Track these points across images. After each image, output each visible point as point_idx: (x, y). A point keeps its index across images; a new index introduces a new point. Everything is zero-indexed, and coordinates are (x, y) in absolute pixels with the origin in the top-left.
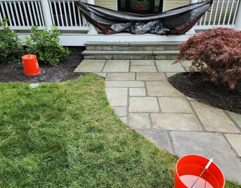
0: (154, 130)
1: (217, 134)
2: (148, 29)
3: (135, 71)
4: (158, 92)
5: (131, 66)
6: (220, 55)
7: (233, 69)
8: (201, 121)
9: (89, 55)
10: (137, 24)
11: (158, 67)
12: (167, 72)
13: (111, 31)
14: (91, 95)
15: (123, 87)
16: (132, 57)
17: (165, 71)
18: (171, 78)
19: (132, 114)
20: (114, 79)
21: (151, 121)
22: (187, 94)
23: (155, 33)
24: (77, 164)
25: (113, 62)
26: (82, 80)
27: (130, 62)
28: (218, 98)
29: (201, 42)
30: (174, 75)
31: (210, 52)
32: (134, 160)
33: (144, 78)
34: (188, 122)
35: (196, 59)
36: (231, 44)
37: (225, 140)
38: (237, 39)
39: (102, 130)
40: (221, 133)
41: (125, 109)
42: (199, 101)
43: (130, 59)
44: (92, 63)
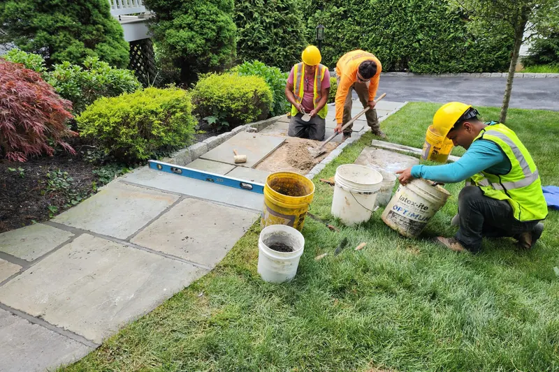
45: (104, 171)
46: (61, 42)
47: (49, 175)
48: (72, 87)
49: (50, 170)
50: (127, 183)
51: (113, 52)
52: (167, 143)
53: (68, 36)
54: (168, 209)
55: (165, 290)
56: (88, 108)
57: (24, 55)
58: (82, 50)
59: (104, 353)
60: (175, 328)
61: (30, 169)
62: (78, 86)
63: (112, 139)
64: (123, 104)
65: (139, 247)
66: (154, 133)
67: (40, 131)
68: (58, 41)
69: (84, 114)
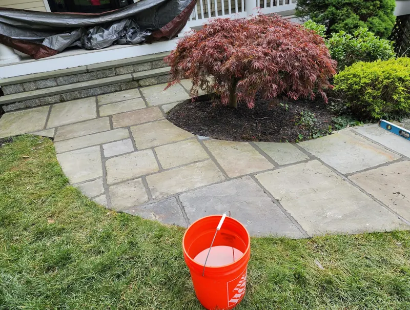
0: (154, 201)
1: (244, 178)
2: (115, 37)
3: (109, 114)
4: (153, 140)
5: (100, 106)
6: (226, 61)
7: (246, 79)
8: (222, 165)
9: (13, 102)
10: (91, 30)
11: (147, 99)
12: (163, 105)
13: (46, 52)
14: (30, 174)
15: (91, 145)
16: (99, 91)
17: (160, 103)
18: (171, 114)
19: (115, 186)
20: (70, 135)
21: (148, 188)
22: (197, 131)
23: (128, 43)
24: (26, 300)
25: (65, 107)
26: (8, 152)
27: (97, 100)
28: (241, 126)
29: (196, 46)
30: (175, 107)
31: (211, 60)
32: (128, 257)
33: (127, 122)
34: (203, 173)
35: (196, 75)
36: (237, 42)
37: (256, 184)
38: (245, 33)
39: (64, 229)
40: (249, 175)
41: (101, 182)
42: (217, 138)
43: (96, 95)
44: (22, 116)
45: (340, 120)
46: (342, 15)
47: (302, 113)
48: (340, 51)
49: (304, 110)
50: (356, 133)
51: (380, 24)
52: (403, 108)
53: (349, 11)
54: (387, 164)
55: (368, 224)
56: (346, 68)
57: (314, 25)
58: (357, 22)
59: (311, 243)
60: (368, 257)
61: (291, 107)
62: (344, 51)
63: (356, 96)
64: (377, 68)
65: (354, 184)
66: (395, 97)
67: (313, 80)
68: (341, 14)
69: (342, 73)
